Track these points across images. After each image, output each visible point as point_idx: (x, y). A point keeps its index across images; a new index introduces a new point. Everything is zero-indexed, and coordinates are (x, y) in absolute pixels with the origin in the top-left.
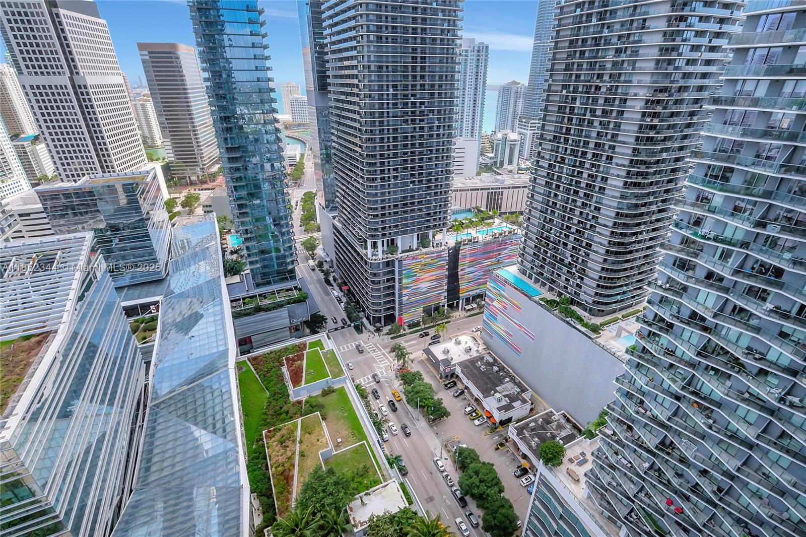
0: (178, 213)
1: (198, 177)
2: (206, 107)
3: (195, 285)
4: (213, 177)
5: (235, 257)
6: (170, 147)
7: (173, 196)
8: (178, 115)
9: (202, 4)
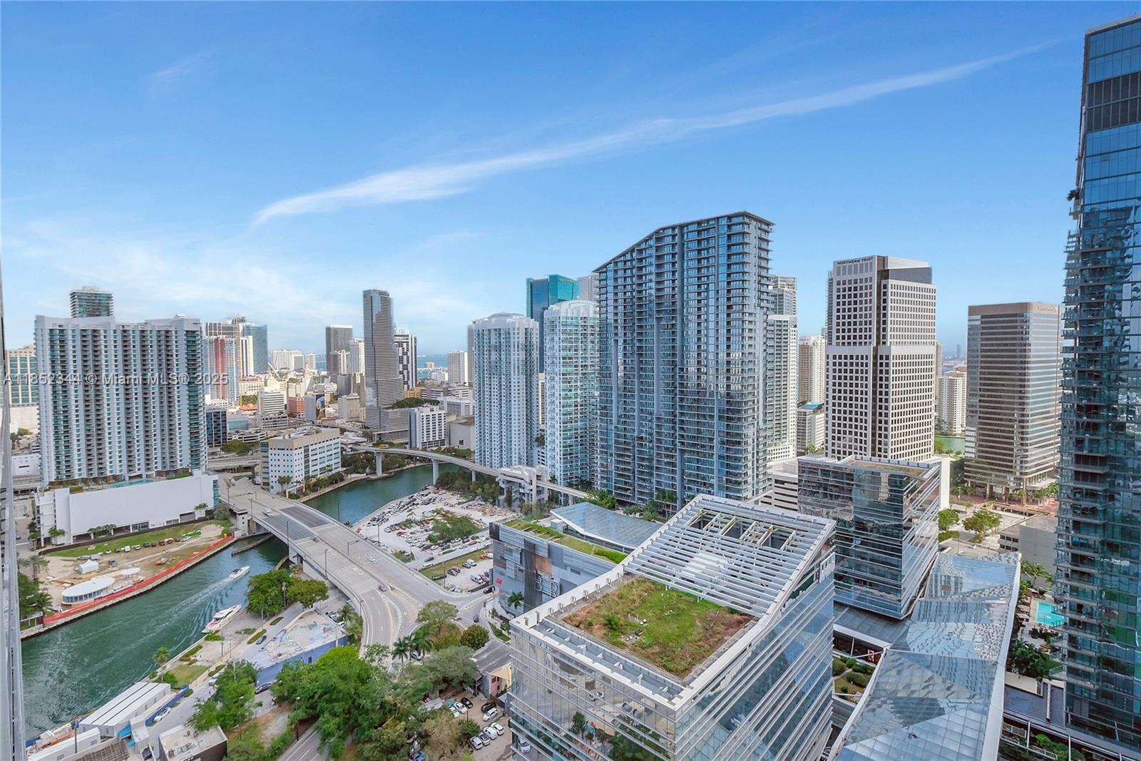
0: (956, 535)
1: (1007, 489)
2: (1056, 389)
3: (946, 654)
4: (1036, 496)
5: (1038, 643)
6: (973, 439)
7: (955, 507)
8: (1000, 397)
9: (1093, 246)
